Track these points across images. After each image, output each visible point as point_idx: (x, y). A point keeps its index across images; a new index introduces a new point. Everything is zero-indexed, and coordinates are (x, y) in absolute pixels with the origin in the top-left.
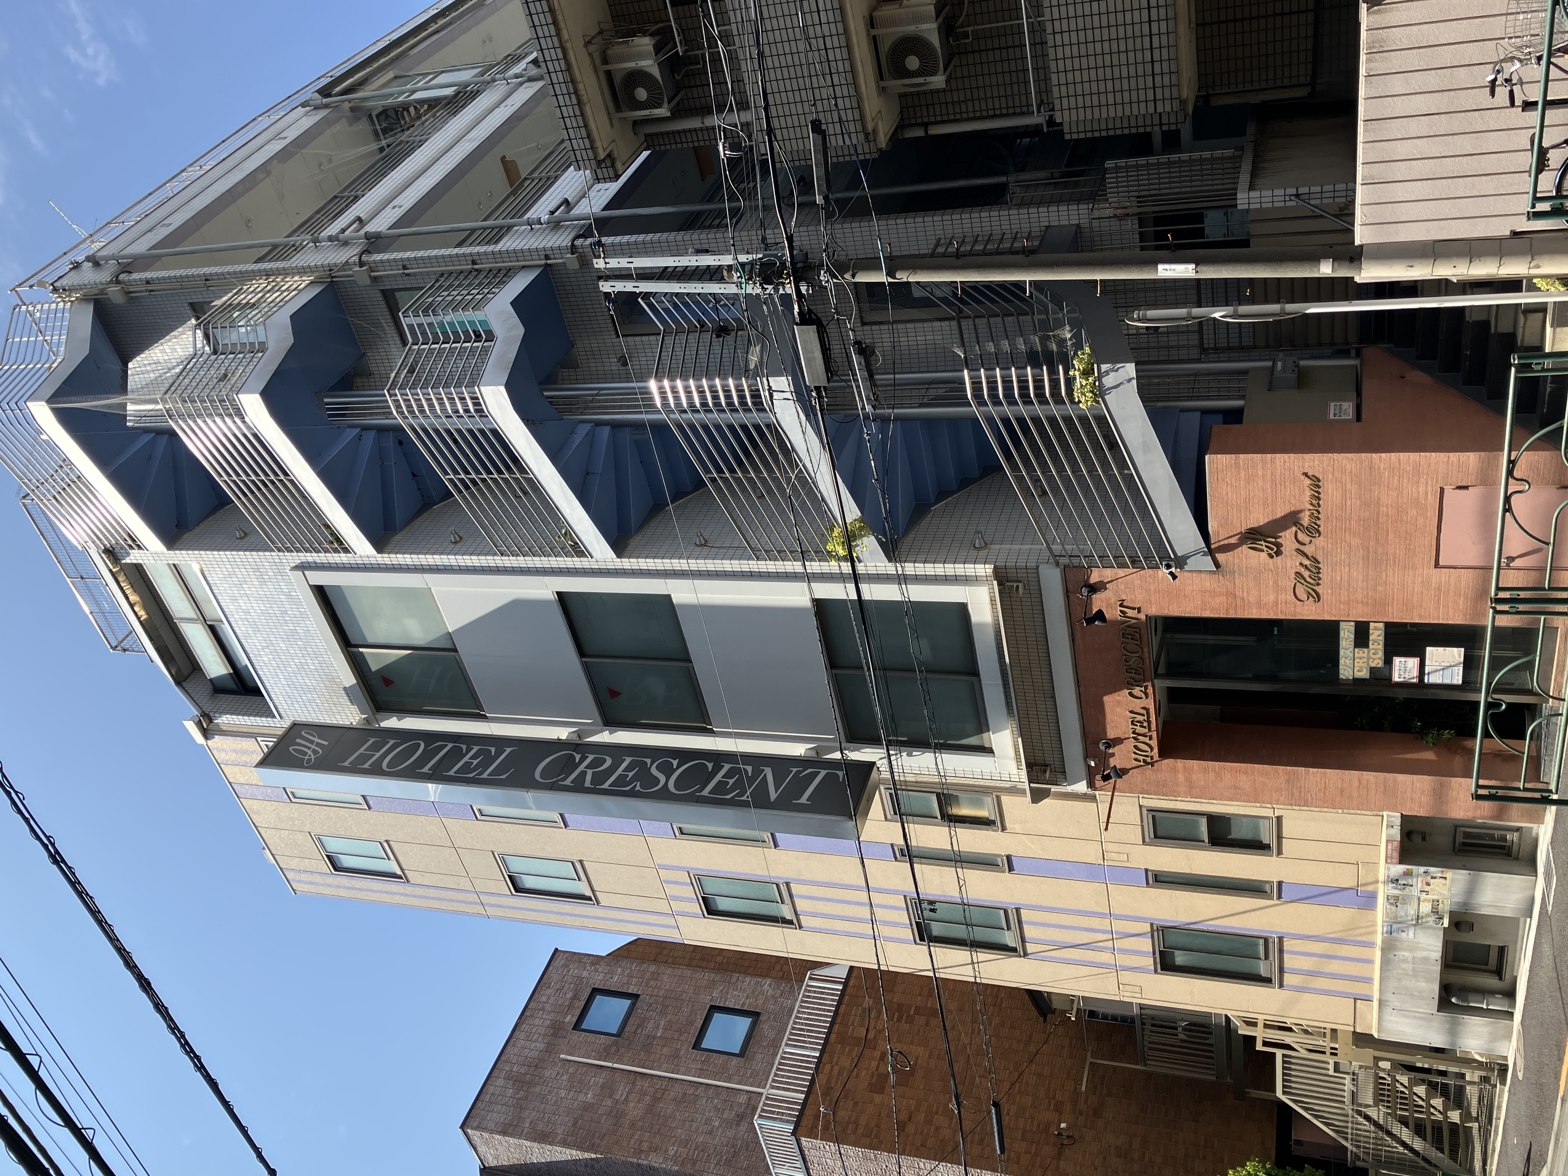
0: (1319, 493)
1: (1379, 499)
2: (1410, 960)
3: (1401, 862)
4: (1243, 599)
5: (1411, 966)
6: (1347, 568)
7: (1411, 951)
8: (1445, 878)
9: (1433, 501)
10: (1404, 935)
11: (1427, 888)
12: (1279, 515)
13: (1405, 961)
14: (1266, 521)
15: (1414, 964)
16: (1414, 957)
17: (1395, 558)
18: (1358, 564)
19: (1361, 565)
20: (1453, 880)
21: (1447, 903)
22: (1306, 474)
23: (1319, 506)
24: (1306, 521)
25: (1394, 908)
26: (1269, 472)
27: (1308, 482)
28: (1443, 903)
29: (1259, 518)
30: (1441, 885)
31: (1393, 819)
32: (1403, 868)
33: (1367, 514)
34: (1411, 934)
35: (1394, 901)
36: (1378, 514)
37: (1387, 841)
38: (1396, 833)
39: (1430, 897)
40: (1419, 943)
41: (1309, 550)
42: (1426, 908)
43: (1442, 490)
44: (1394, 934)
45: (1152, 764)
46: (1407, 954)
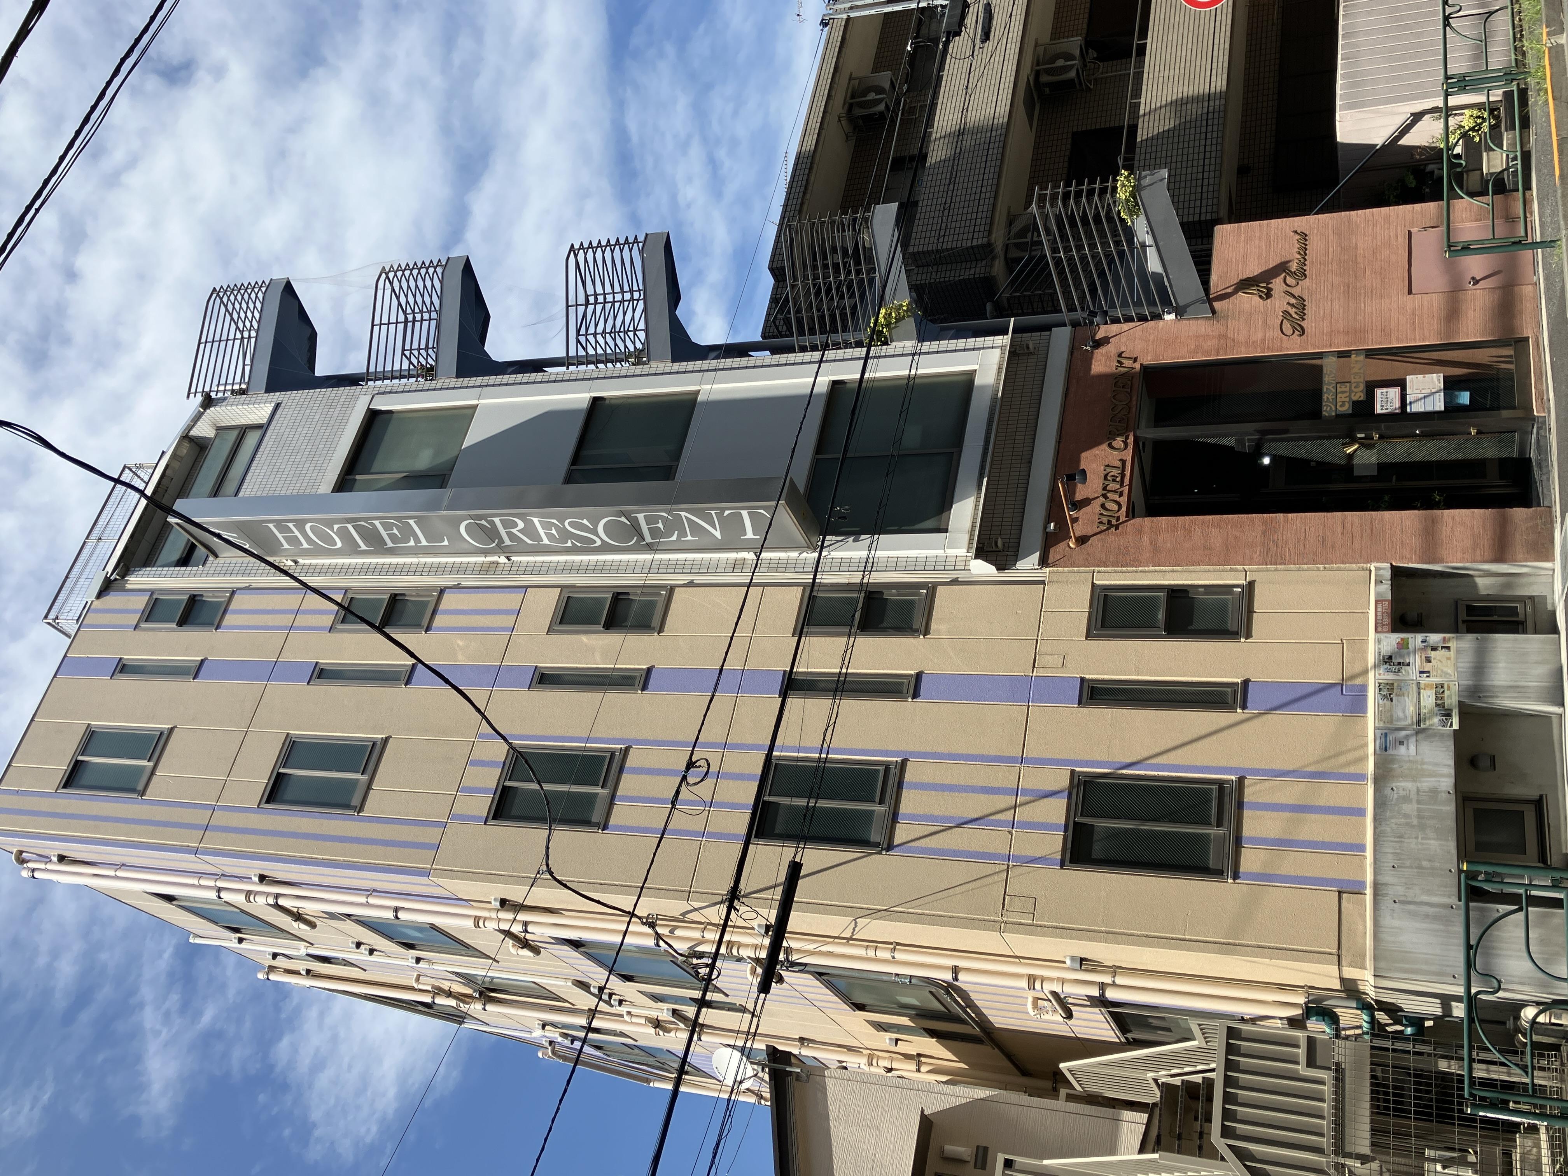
0: (1306, 245)
1: (1356, 244)
2: (1413, 796)
3: (1394, 630)
4: (1233, 340)
5: (1415, 806)
6: (1329, 303)
7: (1414, 780)
8: (1448, 648)
9: (1403, 241)
10: (1402, 750)
11: (1427, 667)
12: (1271, 266)
13: (1406, 799)
14: (1260, 271)
15: (1419, 802)
16: (1418, 790)
17: (1372, 291)
18: (1339, 299)
19: (1342, 300)
20: (1458, 651)
21: (1455, 688)
22: (1296, 232)
23: (1306, 254)
24: (1294, 267)
25: (1388, 703)
26: (1265, 233)
27: (1298, 237)
28: (1449, 688)
29: (1253, 270)
30: (1444, 661)
31: (1382, 572)
32: (1395, 638)
33: (1346, 257)
34: (1412, 748)
35: (1388, 691)
36: (1356, 256)
37: (1377, 602)
38: (1386, 588)
39: (1434, 680)
40: (1423, 763)
41: (1296, 291)
42: (1428, 699)
43: (1410, 233)
44: (1391, 752)
45: (1117, 528)
46: (1408, 785)
